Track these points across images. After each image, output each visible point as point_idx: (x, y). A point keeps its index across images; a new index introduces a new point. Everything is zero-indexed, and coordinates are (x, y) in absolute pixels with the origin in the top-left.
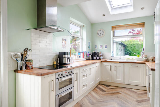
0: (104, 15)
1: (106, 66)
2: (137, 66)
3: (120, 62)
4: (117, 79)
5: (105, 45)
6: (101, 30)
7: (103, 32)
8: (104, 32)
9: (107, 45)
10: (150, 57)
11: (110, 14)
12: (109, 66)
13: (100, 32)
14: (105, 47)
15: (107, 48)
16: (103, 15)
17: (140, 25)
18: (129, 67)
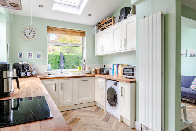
0: (42, 7)
1: (47, 85)
2: (87, 80)
3: (68, 77)
4: (64, 100)
5: (37, 53)
6: (31, 29)
7: (34, 33)
8: (36, 32)
9: (41, 53)
10: (92, 69)
11: (52, 8)
12: (53, 84)
13: (29, 31)
14: (38, 57)
15: (41, 58)
16: (40, 6)
17: (81, 33)
18: (79, 82)
